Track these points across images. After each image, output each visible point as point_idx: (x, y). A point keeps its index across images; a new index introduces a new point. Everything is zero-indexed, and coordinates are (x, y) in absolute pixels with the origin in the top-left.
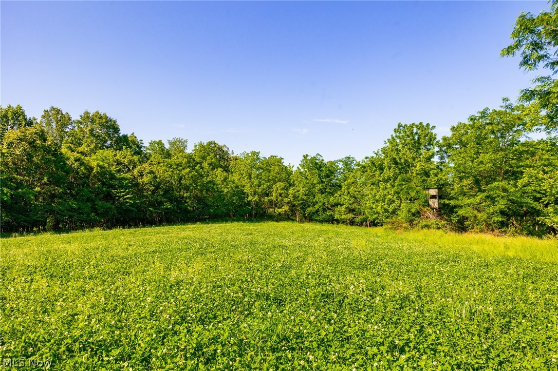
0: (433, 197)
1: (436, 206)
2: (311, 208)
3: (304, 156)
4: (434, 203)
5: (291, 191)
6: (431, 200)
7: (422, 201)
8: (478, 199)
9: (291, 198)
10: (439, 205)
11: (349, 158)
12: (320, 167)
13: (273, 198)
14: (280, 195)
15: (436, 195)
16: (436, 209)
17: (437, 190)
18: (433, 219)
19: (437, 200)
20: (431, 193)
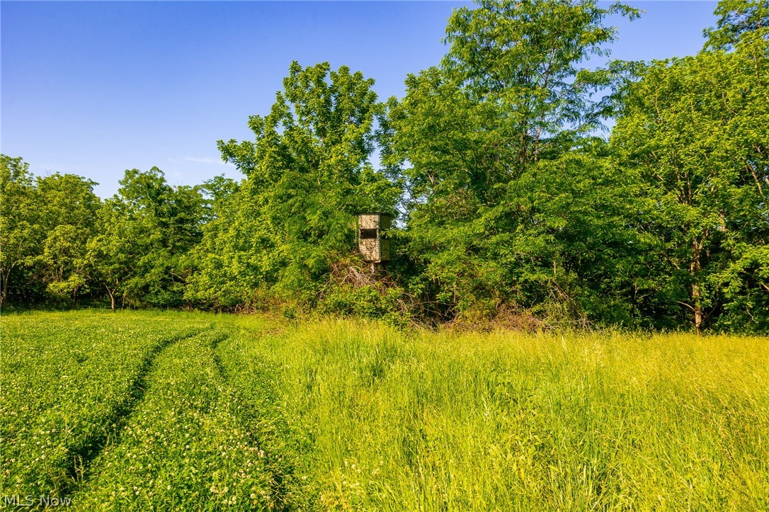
0: (368, 234)
1: (376, 255)
2: (136, 279)
3: (128, 172)
4: (370, 249)
5: (92, 244)
6: (364, 241)
7: (334, 238)
8: (479, 225)
9: (90, 258)
10: (381, 255)
11: (221, 179)
12: (158, 193)
13: (46, 257)
14: (65, 251)
15: (375, 230)
16: (376, 265)
17: (377, 218)
18: (364, 286)
19: (378, 242)
20: (364, 224)
